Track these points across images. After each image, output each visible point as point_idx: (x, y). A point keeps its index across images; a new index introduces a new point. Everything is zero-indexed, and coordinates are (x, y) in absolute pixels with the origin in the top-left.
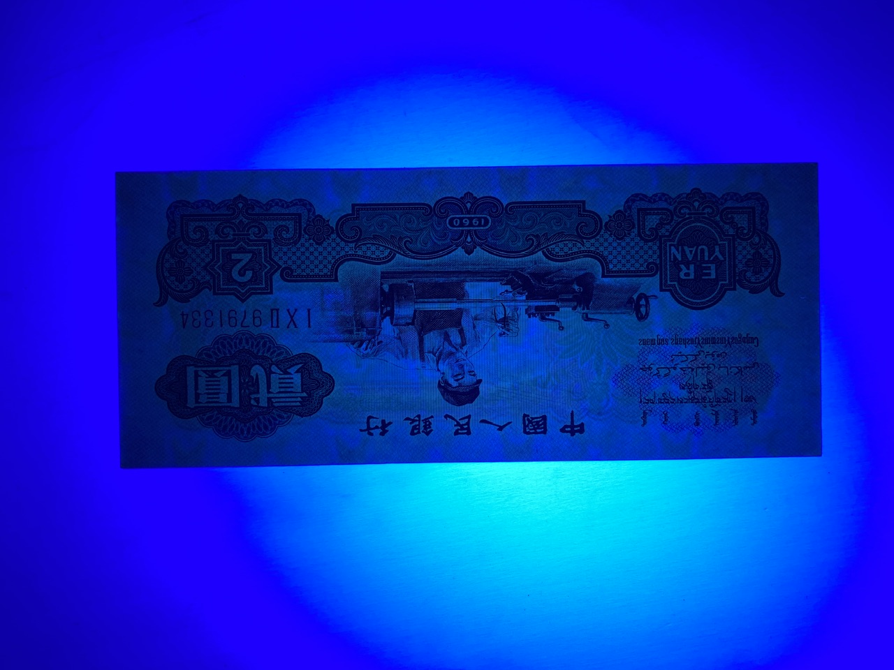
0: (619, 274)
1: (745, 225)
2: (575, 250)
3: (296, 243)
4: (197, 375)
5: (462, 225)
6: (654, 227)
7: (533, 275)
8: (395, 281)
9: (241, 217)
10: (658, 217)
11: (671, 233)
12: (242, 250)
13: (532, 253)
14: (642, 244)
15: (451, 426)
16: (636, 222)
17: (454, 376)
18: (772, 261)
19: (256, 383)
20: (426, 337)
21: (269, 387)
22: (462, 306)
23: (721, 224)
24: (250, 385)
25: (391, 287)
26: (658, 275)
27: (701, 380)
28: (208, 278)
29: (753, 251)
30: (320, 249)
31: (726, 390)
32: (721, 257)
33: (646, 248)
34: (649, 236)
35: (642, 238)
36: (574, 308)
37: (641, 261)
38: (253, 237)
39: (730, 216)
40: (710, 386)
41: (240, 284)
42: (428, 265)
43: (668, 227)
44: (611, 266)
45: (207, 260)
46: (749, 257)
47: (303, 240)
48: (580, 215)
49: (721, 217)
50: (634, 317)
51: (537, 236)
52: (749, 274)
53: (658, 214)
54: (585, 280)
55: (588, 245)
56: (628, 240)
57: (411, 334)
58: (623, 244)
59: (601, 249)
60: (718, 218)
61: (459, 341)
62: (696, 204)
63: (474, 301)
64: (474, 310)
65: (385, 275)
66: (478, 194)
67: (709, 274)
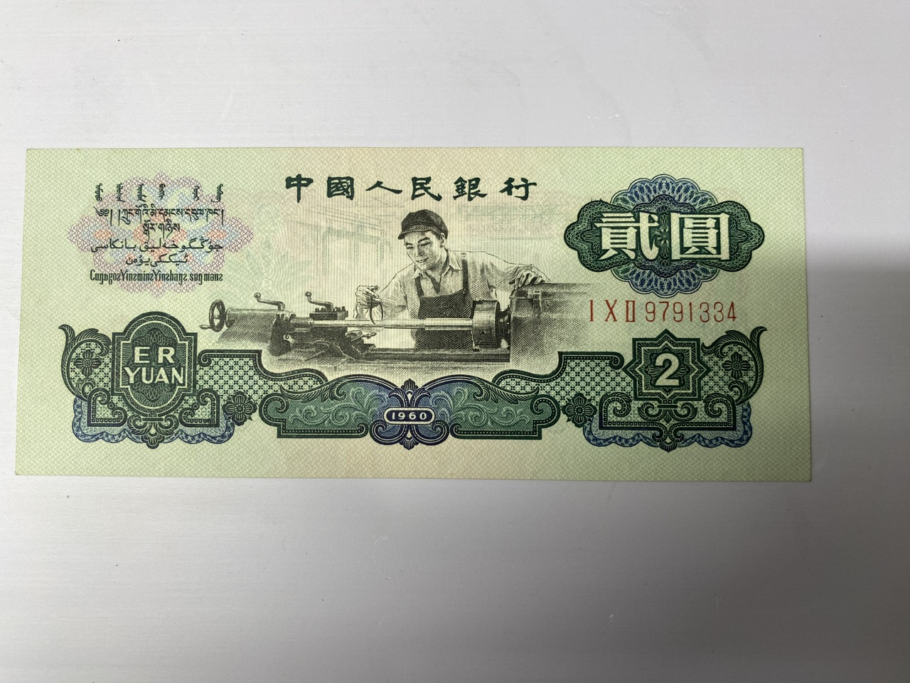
0: (241, 354)
1: (99, 406)
2: (291, 382)
3: (606, 395)
4: (718, 248)
5: (417, 413)
6: (201, 407)
7: (339, 356)
8: (494, 351)
9: (668, 426)
10: (196, 416)
11: (182, 399)
12: (668, 389)
13: (338, 380)
14: (216, 387)
15: (434, 188)
16: (221, 411)
17: (430, 243)
18: (72, 365)
19: (653, 239)
20: (460, 288)
21: (638, 234)
22: (419, 322)
23: (126, 408)
24: (660, 237)
25: (499, 346)
26: (199, 351)
27: (156, 235)
28: (706, 358)
29: (93, 376)
30: (578, 389)
31: (128, 223)
32: (127, 369)
33: (211, 382)
34: (207, 396)
35: (215, 393)
36: (293, 316)
37: (217, 368)
38: (655, 403)
39: (116, 416)
40: (147, 228)
41: (670, 351)
42: (455, 368)
43: (186, 406)
44: (251, 363)
45: (706, 379)
46: (97, 370)
47: (598, 399)
48: (284, 421)
49: (126, 416)
50: (227, 305)
51: (333, 398)
52: (98, 351)
53: (196, 420)
54: (280, 348)
55: (276, 387)
56: (231, 392)
57: (476, 292)
58: (236, 387)
59: (261, 382)
60: (130, 414)
61: (423, 283)
62: (153, 431)
63: (406, 327)
64: (405, 317)
65: (506, 358)
66: (398, 447)
67: (141, 351)
